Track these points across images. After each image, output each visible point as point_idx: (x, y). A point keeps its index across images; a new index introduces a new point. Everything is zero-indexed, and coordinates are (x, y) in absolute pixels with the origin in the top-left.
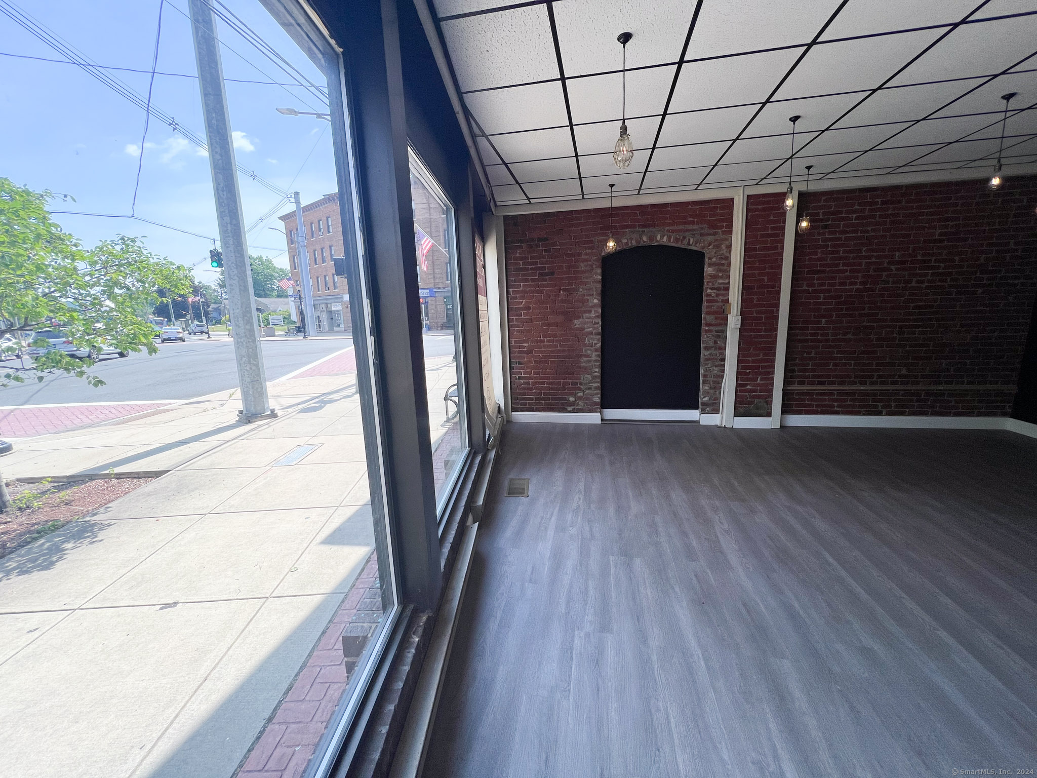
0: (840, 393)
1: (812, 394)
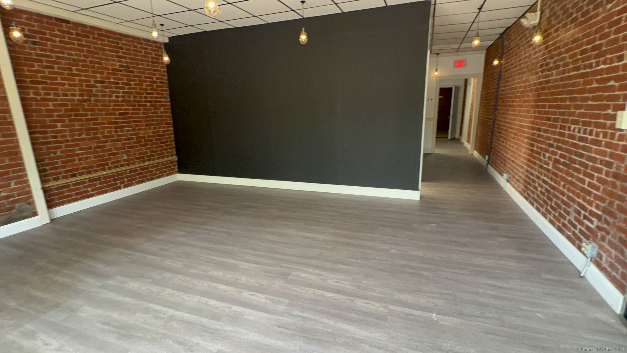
0: (91, 180)
1: (68, 186)
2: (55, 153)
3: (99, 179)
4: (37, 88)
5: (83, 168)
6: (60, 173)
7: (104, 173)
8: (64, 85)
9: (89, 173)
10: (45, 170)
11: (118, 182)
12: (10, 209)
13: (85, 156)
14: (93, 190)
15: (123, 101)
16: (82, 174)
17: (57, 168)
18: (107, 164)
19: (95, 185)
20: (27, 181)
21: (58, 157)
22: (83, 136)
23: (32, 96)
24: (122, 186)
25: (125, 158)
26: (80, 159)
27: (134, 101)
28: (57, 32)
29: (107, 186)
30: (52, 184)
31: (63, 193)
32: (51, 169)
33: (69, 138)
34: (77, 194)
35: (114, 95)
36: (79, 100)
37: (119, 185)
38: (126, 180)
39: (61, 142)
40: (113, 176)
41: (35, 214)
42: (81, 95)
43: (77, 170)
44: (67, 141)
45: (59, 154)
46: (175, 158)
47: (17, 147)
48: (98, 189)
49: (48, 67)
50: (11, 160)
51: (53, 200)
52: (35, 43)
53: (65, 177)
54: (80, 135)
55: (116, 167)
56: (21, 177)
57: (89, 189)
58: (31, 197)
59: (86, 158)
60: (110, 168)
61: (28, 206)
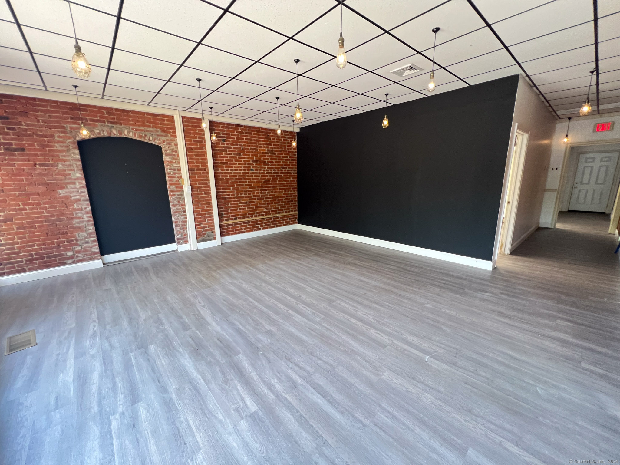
0: (245, 223)
1: (232, 225)
2: (228, 204)
3: (249, 222)
4: (223, 167)
5: (241, 215)
6: (229, 216)
7: (252, 219)
8: (236, 164)
9: (244, 218)
10: (222, 214)
11: (259, 225)
12: (204, 234)
13: (243, 207)
14: (245, 229)
15: (267, 173)
16: (240, 218)
17: (228, 214)
18: (254, 213)
19: (246, 226)
20: (213, 219)
21: (229, 207)
22: (243, 195)
23: (220, 171)
24: (261, 228)
25: (265, 210)
26: (240, 209)
27: (274, 173)
28: (236, 133)
29: (253, 227)
30: (225, 222)
31: (229, 228)
32: (225, 214)
33: (235, 196)
34: (236, 230)
35: (262, 169)
36: (242, 173)
37: (260, 227)
38: (264, 225)
39: (231, 198)
40: (257, 221)
41: (215, 239)
42: (244, 170)
43: (238, 215)
44: (234, 198)
45: (229, 205)
46: (296, 213)
47: (210, 200)
48: (248, 228)
49: (229, 154)
50: (207, 207)
51: (224, 232)
52: (224, 141)
53: (231, 219)
54: (241, 194)
55: (259, 216)
56: (210, 217)
57: (243, 228)
58: (214, 229)
59: (243, 209)
60: (255, 216)
61: (212, 234)
